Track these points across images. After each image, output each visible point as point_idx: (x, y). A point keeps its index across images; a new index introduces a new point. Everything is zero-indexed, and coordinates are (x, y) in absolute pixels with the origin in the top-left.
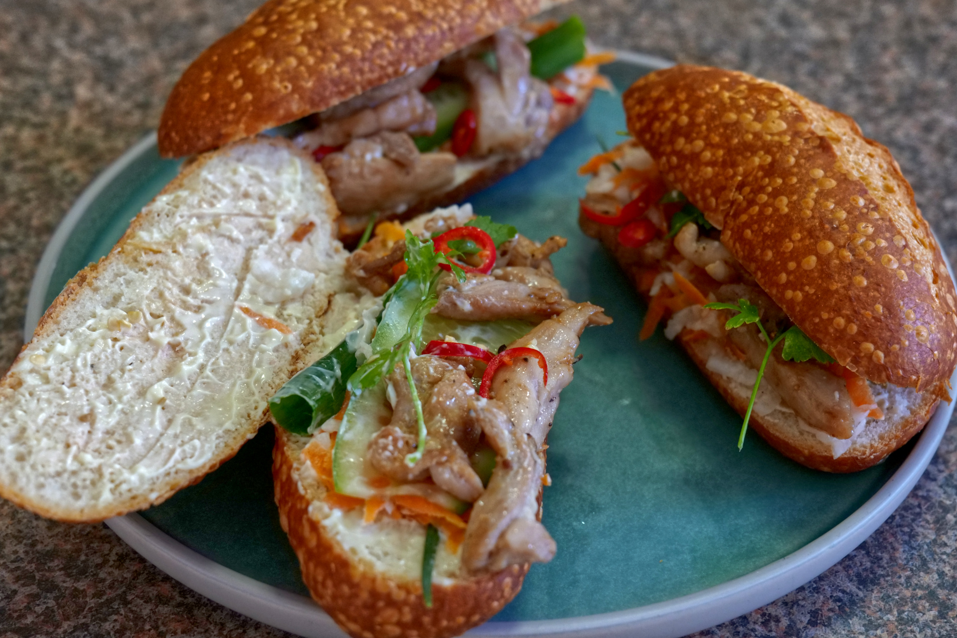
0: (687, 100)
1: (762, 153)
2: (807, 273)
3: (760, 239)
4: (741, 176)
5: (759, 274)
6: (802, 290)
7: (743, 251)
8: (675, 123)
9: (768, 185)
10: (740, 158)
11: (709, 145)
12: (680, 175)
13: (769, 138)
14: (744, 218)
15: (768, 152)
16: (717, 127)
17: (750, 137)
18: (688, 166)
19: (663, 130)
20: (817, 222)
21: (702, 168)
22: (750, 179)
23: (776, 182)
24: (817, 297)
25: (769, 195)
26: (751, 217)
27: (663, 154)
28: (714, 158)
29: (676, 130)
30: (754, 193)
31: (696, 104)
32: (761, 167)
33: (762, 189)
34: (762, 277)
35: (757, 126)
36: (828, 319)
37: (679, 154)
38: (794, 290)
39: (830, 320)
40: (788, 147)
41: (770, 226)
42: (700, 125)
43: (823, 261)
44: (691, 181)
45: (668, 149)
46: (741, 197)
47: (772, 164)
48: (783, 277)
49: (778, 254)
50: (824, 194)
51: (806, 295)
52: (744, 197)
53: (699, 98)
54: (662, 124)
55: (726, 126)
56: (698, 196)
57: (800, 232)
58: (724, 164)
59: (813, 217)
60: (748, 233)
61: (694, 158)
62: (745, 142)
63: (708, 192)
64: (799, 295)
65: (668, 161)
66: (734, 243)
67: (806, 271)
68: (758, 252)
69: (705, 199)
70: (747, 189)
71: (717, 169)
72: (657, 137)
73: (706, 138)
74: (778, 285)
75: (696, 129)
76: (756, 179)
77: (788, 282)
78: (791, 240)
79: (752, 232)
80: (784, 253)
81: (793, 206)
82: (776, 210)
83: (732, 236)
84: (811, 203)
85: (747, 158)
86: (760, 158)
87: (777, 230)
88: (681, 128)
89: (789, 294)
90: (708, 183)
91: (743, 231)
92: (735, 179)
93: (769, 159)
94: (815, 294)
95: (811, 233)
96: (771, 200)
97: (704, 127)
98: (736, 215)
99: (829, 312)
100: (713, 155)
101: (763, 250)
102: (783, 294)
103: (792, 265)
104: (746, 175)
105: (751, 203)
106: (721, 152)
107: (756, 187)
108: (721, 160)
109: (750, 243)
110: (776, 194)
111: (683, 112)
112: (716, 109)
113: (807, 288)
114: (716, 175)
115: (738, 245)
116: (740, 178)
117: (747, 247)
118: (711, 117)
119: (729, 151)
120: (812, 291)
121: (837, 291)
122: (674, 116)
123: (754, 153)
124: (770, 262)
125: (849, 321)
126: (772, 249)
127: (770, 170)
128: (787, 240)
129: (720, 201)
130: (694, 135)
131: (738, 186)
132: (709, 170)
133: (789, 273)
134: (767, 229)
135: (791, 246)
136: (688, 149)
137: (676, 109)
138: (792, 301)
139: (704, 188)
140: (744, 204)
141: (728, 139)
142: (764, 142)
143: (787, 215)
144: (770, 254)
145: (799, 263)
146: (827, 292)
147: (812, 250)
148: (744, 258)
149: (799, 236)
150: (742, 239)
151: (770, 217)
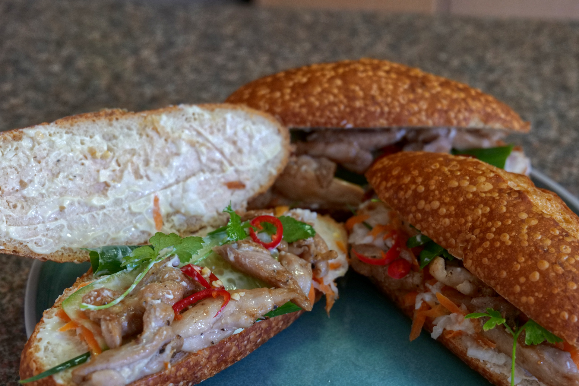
0: (420, 175)
1: (482, 206)
2: (535, 284)
3: (495, 264)
4: (470, 222)
5: (499, 287)
6: (533, 296)
7: (484, 273)
8: (415, 191)
9: (492, 226)
10: (467, 211)
11: (443, 204)
12: (425, 225)
13: (484, 195)
14: (480, 250)
15: (486, 204)
16: (446, 191)
17: (471, 195)
18: (430, 219)
19: (407, 197)
20: (533, 249)
21: (441, 220)
22: (478, 223)
23: (497, 224)
24: (545, 300)
25: (494, 233)
26: (485, 249)
27: (410, 212)
28: (449, 212)
29: (417, 195)
30: (483, 233)
31: (427, 178)
32: (483, 215)
33: (488, 230)
34: (501, 289)
35: (474, 189)
36: (556, 314)
37: (422, 211)
38: (528, 296)
39: (558, 315)
40: (499, 200)
41: (501, 254)
42: (434, 191)
43: (544, 274)
44: (434, 228)
45: (414, 209)
46: (474, 237)
47: (491, 212)
48: (518, 289)
49: (511, 272)
50: (532, 230)
51: (537, 299)
52: (476, 236)
53: (428, 173)
54: (406, 192)
55: (452, 190)
56: (441, 238)
57: (523, 256)
58: (457, 216)
59: (529, 245)
60: (486, 261)
61: (435, 213)
62: (468, 200)
63: (448, 235)
64: (532, 300)
65: (414, 217)
66: (476, 268)
67: (533, 282)
68: (495, 272)
69: (446, 239)
70: (477, 231)
71: (452, 219)
72: (403, 202)
73: (440, 199)
74: (514, 294)
75: (432, 194)
76: (482, 223)
77: (522, 291)
78: (518, 262)
79: (489, 259)
80: (515, 271)
81: (514, 239)
82: (503, 243)
83: (473, 263)
84: (526, 237)
85: (473, 210)
86: (481, 209)
87: (506, 257)
88: (420, 194)
89: (524, 299)
90: (447, 229)
91: (481, 260)
92: (467, 225)
93: (488, 209)
94: (543, 297)
95: (530, 256)
96: (497, 237)
97: (437, 192)
98: (473, 249)
99: (556, 309)
100: (448, 210)
101: (499, 271)
102: (519, 300)
103: (522, 280)
104: (474, 222)
105: (483, 240)
106: (453, 208)
107: (483, 228)
108: (454, 213)
109: (488, 267)
110: (499, 232)
111: (420, 183)
112: (442, 180)
113: (537, 294)
114: (453, 223)
115: (479, 269)
116: (470, 224)
117: (486, 270)
118: (440, 185)
119: (458, 206)
120: (541, 296)
121: (558, 294)
122: (413, 187)
123: (476, 207)
124: (505, 279)
125: (571, 313)
126: (505, 270)
127: (491, 216)
128: (515, 263)
129: (458, 241)
130: (431, 198)
131: (470, 229)
132: (447, 221)
133: (521, 285)
134: (499, 257)
135: (519, 267)
136: (428, 208)
137: (413, 181)
138: (527, 304)
139: (444, 232)
140: (478, 241)
141: (456, 198)
142: (482, 198)
143: (511, 246)
144: (504, 274)
145: (527, 278)
146: (551, 295)
147: (535, 268)
148: (485, 277)
149: (523, 259)
150: (481, 265)
151: (499, 248)
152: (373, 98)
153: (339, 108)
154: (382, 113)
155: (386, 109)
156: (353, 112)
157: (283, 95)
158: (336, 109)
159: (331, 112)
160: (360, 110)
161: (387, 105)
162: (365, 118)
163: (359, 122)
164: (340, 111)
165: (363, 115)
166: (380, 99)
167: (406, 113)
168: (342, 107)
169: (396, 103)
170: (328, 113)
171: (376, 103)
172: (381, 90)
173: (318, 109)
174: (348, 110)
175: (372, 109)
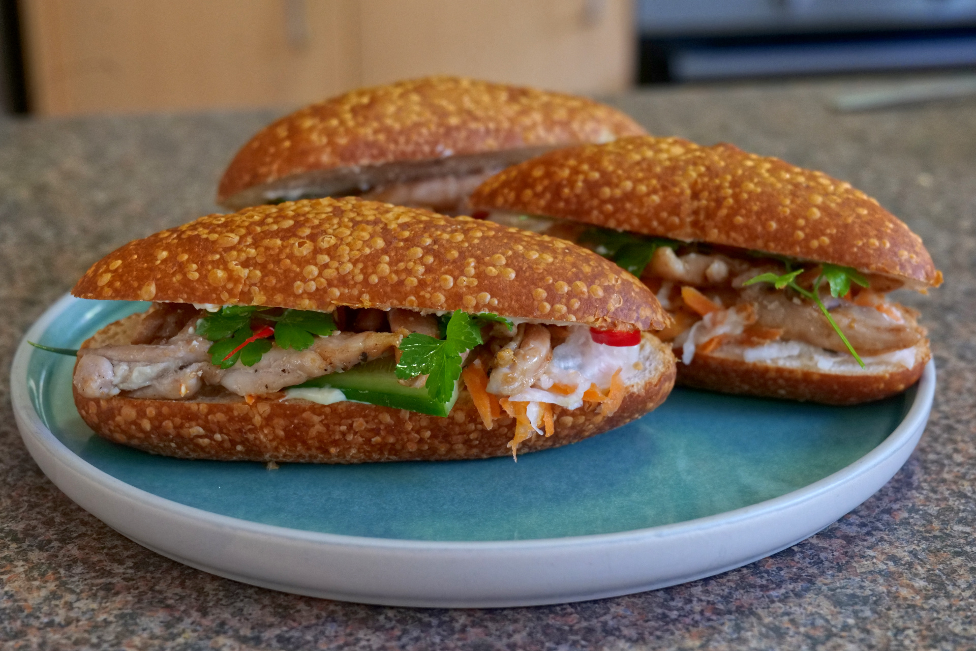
2: (819, 221)
3: (754, 218)
4: (688, 189)
5: (771, 245)
6: (824, 234)
7: (743, 236)
8: (587, 181)
9: (722, 182)
10: (675, 178)
11: (636, 181)
12: (622, 216)
14: (723, 212)
15: (694, 165)
16: (631, 168)
18: (628, 206)
20: (791, 187)
22: (699, 186)
23: (726, 178)
24: (842, 233)
26: (731, 208)
27: (592, 209)
28: (651, 188)
29: (593, 185)
32: (701, 175)
34: (776, 246)
35: (664, 156)
36: (864, 245)
37: (611, 201)
38: (816, 237)
39: (866, 245)
41: (755, 204)
42: (614, 172)
43: (824, 208)
45: (595, 202)
46: (704, 202)
48: (800, 234)
49: (781, 220)
51: (831, 236)
52: (707, 200)
56: (655, 224)
57: (786, 198)
59: (785, 186)
60: (739, 219)
61: (630, 196)
63: (664, 214)
64: (825, 239)
65: (602, 211)
66: (728, 236)
67: (816, 221)
68: (759, 229)
69: (663, 222)
70: (705, 194)
71: (661, 193)
73: (629, 178)
74: (798, 243)
75: (614, 176)
76: (705, 184)
77: (806, 235)
78: (784, 206)
79: (742, 216)
80: (786, 217)
81: (761, 185)
82: (749, 193)
83: (720, 232)
84: (774, 179)
85: (682, 175)
86: (693, 170)
87: (765, 205)
88: (597, 181)
89: (814, 244)
90: (659, 208)
91: (732, 222)
92: (685, 193)
93: (702, 169)
94: (838, 232)
96: (737, 190)
97: (620, 172)
98: (711, 216)
99: (861, 239)
100: (648, 186)
101: (764, 225)
102: (808, 247)
104: (692, 186)
105: (720, 199)
106: (653, 182)
107: (711, 189)
108: (658, 186)
109: (746, 226)
111: (587, 171)
113: (828, 231)
114: (664, 198)
115: (733, 234)
116: (689, 191)
117: (744, 230)
120: (834, 231)
121: (854, 222)
125: (880, 238)
126: (772, 220)
128: (780, 208)
129: (682, 216)
130: (616, 181)
131: (691, 197)
132: (654, 197)
133: (802, 229)
134: (755, 208)
135: (788, 211)
136: (618, 193)
138: (821, 247)
140: (713, 204)
143: (763, 192)
144: (774, 225)
145: (806, 219)
146: (846, 226)
147: (808, 205)
148: (746, 241)
149: (788, 202)
150: (734, 227)
151: (750, 199)
152: (469, 113)
153: (429, 129)
154: (488, 131)
155: (492, 126)
156: (449, 131)
157: (342, 122)
158: (424, 131)
159: (420, 134)
160: (457, 128)
161: (490, 119)
162: (468, 138)
163: (461, 145)
164: (431, 134)
165: (463, 134)
166: (479, 113)
167: (517, 129)
168: (433, 128)
169: (501, 117)
170: (415, 137)
171: (476, 119)
172: (477, 102)
173: (401, 132)
174: (442, 130)
175: (473, 125)
